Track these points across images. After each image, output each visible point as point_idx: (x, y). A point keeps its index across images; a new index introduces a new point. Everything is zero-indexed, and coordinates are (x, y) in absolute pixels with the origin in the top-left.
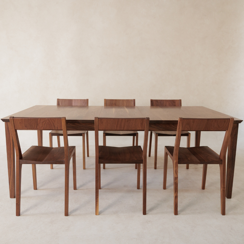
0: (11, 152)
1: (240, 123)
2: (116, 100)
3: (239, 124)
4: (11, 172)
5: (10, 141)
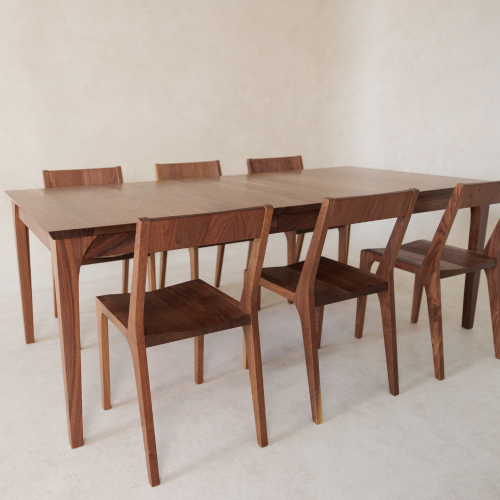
0: (74, 322)
2: (181, 165)
5: (72, 293)
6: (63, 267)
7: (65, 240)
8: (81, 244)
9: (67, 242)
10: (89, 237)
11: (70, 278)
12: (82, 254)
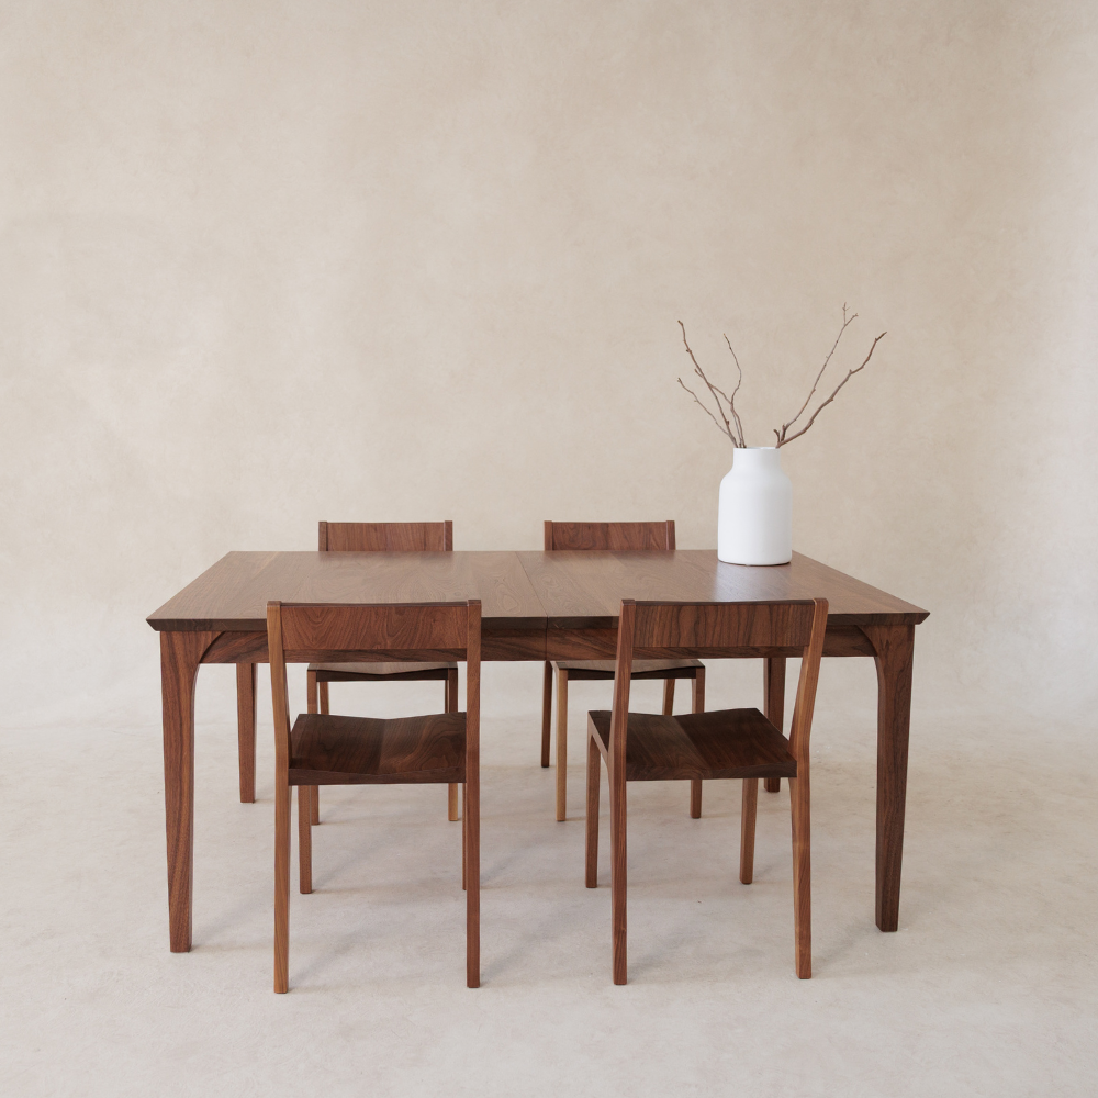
0: (182, 754)
1: (919, 622)
3: (916, 626)
4: (178, 840)
5: (180, 711)
6: (168, 672)
7: (174, 633)
8: (198, 641)
9: (177, 637)
10: (210, 633)
11: (179, 690)
12: (197, 656)
